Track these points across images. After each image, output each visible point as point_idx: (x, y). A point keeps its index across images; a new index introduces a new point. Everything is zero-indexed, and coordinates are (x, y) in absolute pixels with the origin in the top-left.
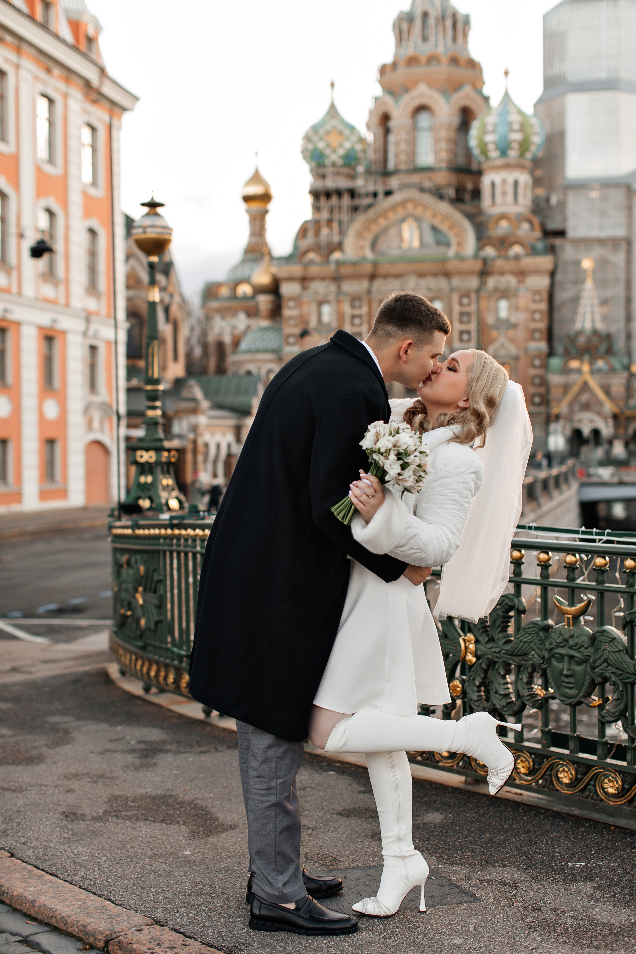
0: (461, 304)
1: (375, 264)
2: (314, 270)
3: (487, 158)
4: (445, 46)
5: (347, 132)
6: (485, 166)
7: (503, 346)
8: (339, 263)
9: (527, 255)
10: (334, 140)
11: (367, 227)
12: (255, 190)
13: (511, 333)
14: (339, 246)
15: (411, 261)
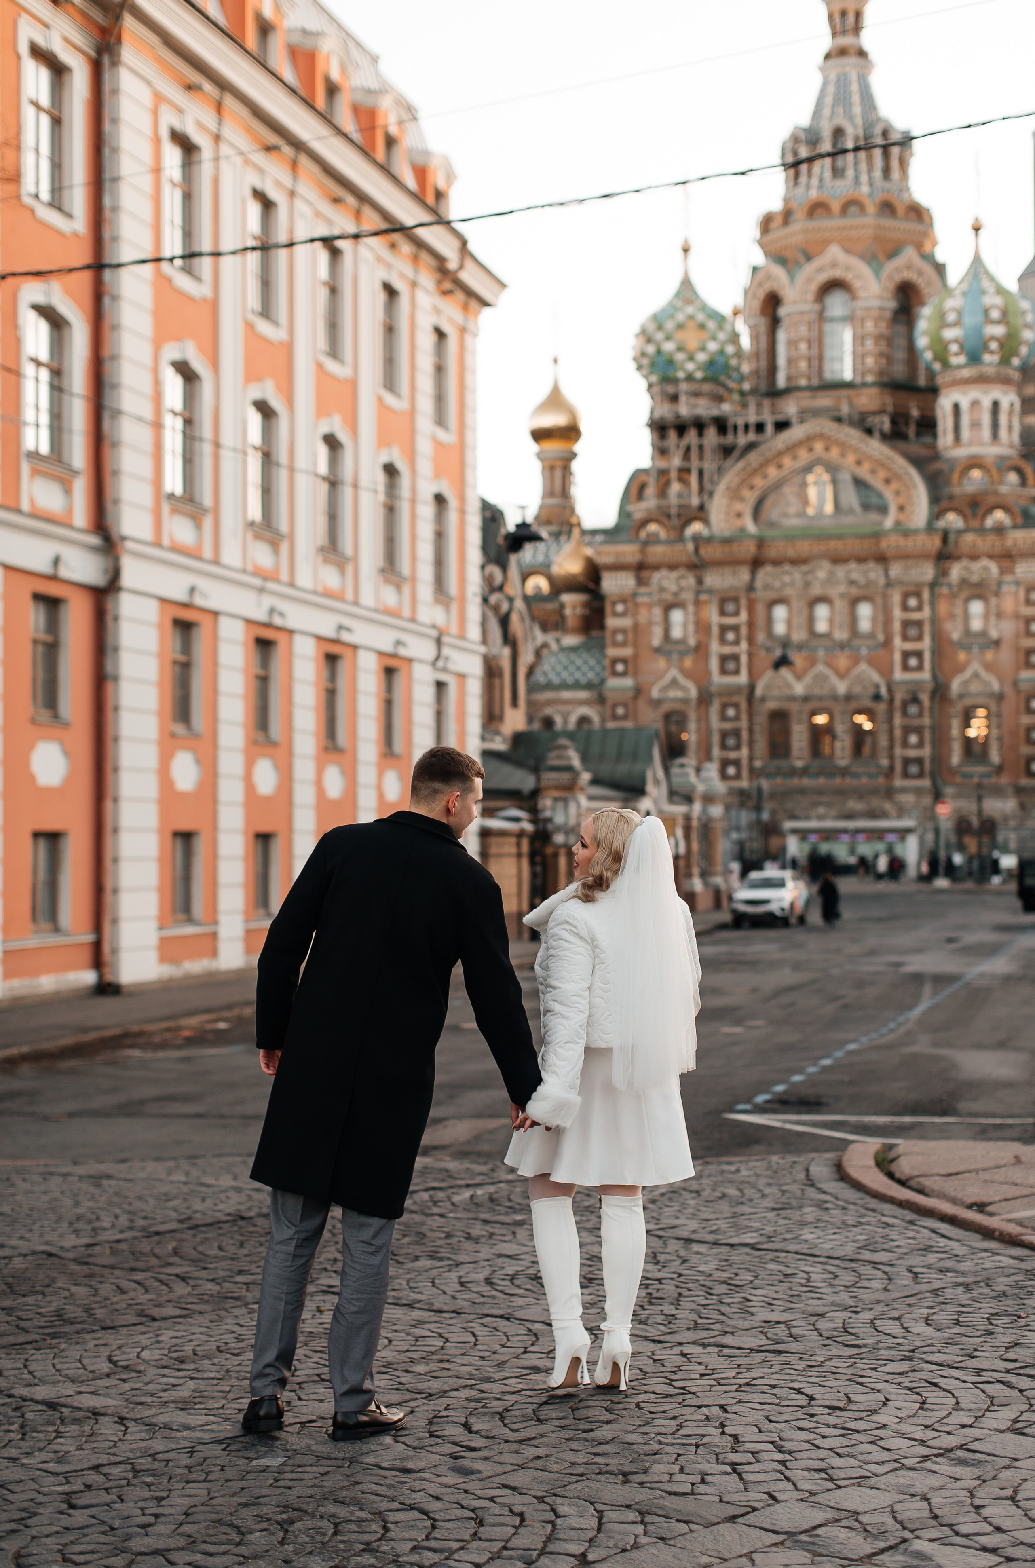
0: (905, 608)
1: (761, 542)
2: (657, 552)
3: (946, 364)
4: (871, 184)
5: (711, 325)
6: (940, 380)
7: (976, 675)
8: (697, 539)
9: (1015, 527)
10: (692, 339)
11: (746, 482)
12: (553, 420)
13: (989, 656)
14: (701, 513)
15: (822, 536)
